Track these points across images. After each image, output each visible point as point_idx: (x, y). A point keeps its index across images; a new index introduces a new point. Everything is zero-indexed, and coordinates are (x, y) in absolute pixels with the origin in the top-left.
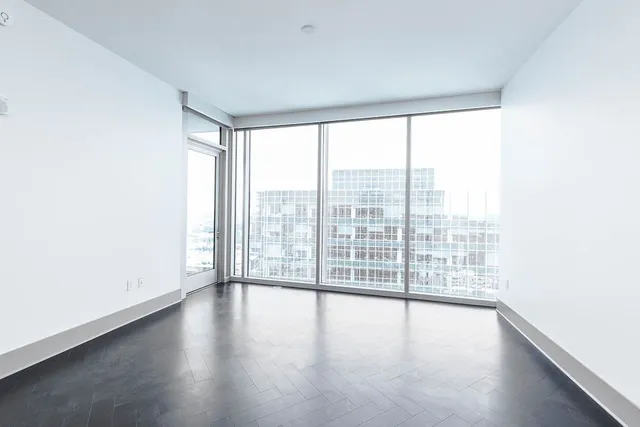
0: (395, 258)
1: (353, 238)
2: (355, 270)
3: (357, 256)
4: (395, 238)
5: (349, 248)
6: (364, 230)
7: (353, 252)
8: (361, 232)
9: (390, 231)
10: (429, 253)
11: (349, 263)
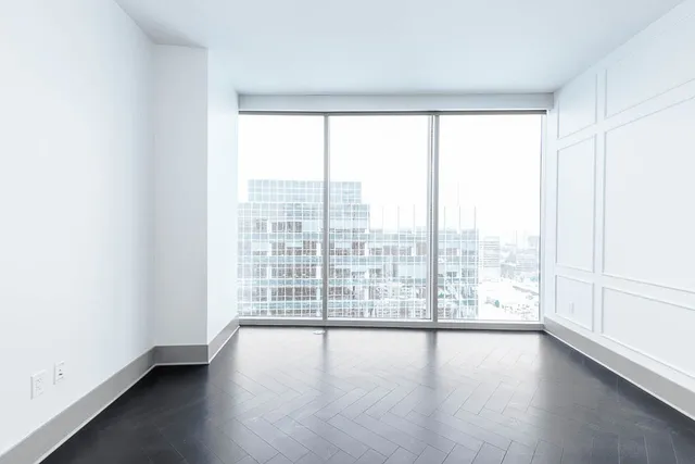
0: (314, 275)
1: (269, 254)
2: (273, 289)
3: (274, 274)
4: (314, 253)
5: (265, 265)
6: (282, 246)
7: (269, 270)
8: (280, 248)
9: (308, 247)
10: (347, 267)
11: (265, 283)
